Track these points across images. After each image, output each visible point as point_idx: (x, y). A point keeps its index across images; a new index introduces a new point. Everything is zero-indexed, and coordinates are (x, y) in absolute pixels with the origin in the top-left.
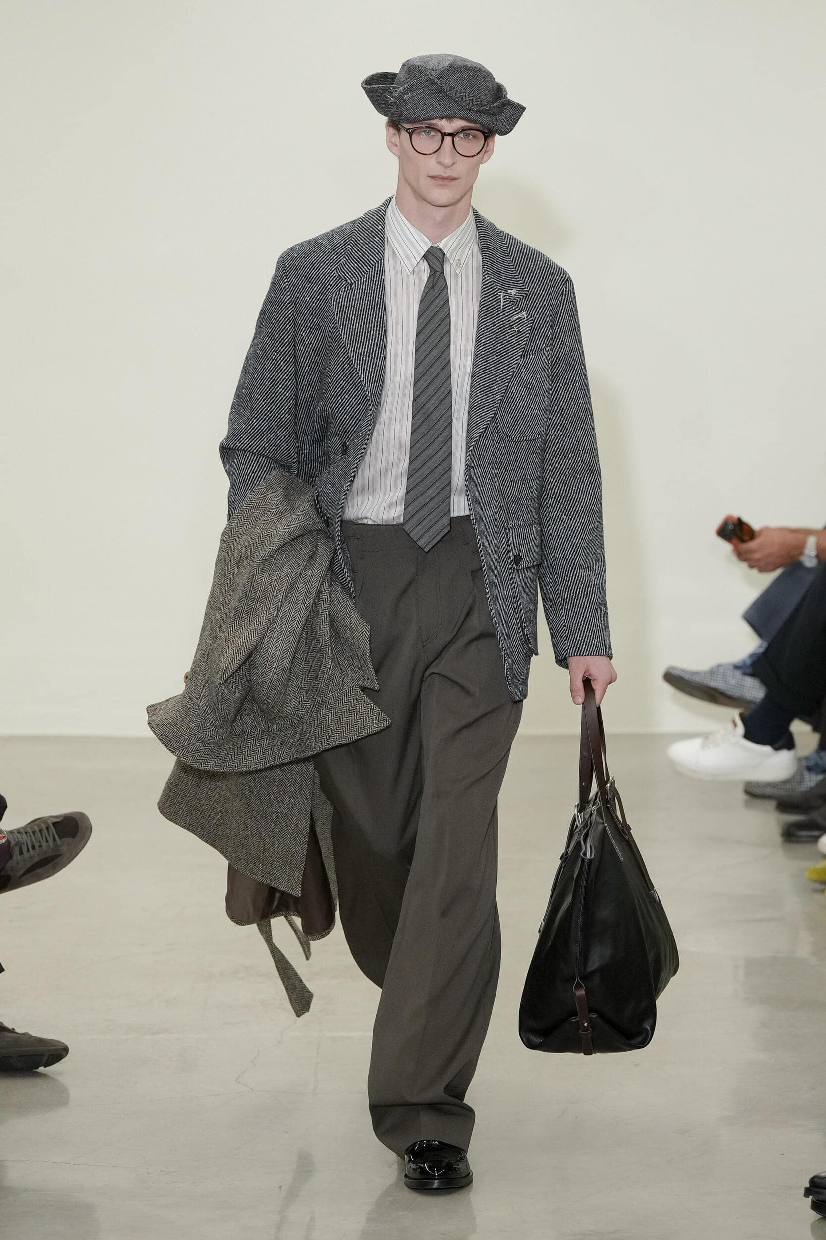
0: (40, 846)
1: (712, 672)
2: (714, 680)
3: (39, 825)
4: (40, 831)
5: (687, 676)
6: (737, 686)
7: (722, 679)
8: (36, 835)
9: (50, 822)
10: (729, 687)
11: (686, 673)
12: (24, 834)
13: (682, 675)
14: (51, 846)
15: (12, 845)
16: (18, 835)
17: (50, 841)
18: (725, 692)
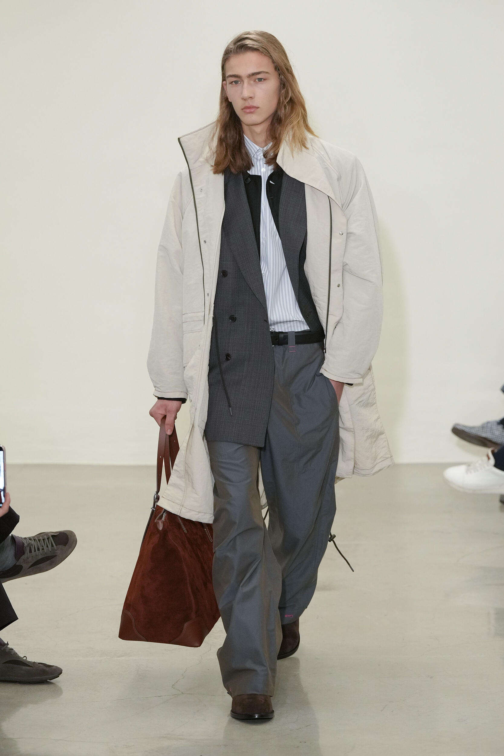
0: (43, 549)
1: (483, 427)
2: (484, 432)
3: (42, 536)
4: (43, 540)
5: (467, 430)
6: (499, 435)
7: (489, 431)
8: (41, 542)
9: (50, 535)
10: (495, 436)
11: (466, 428)
12: (33, 540)
13: (463, 429)
14: (50, 550)
15: (25, 546)
16: (30, 541)
17: (50, 546)
18: (491, 440)
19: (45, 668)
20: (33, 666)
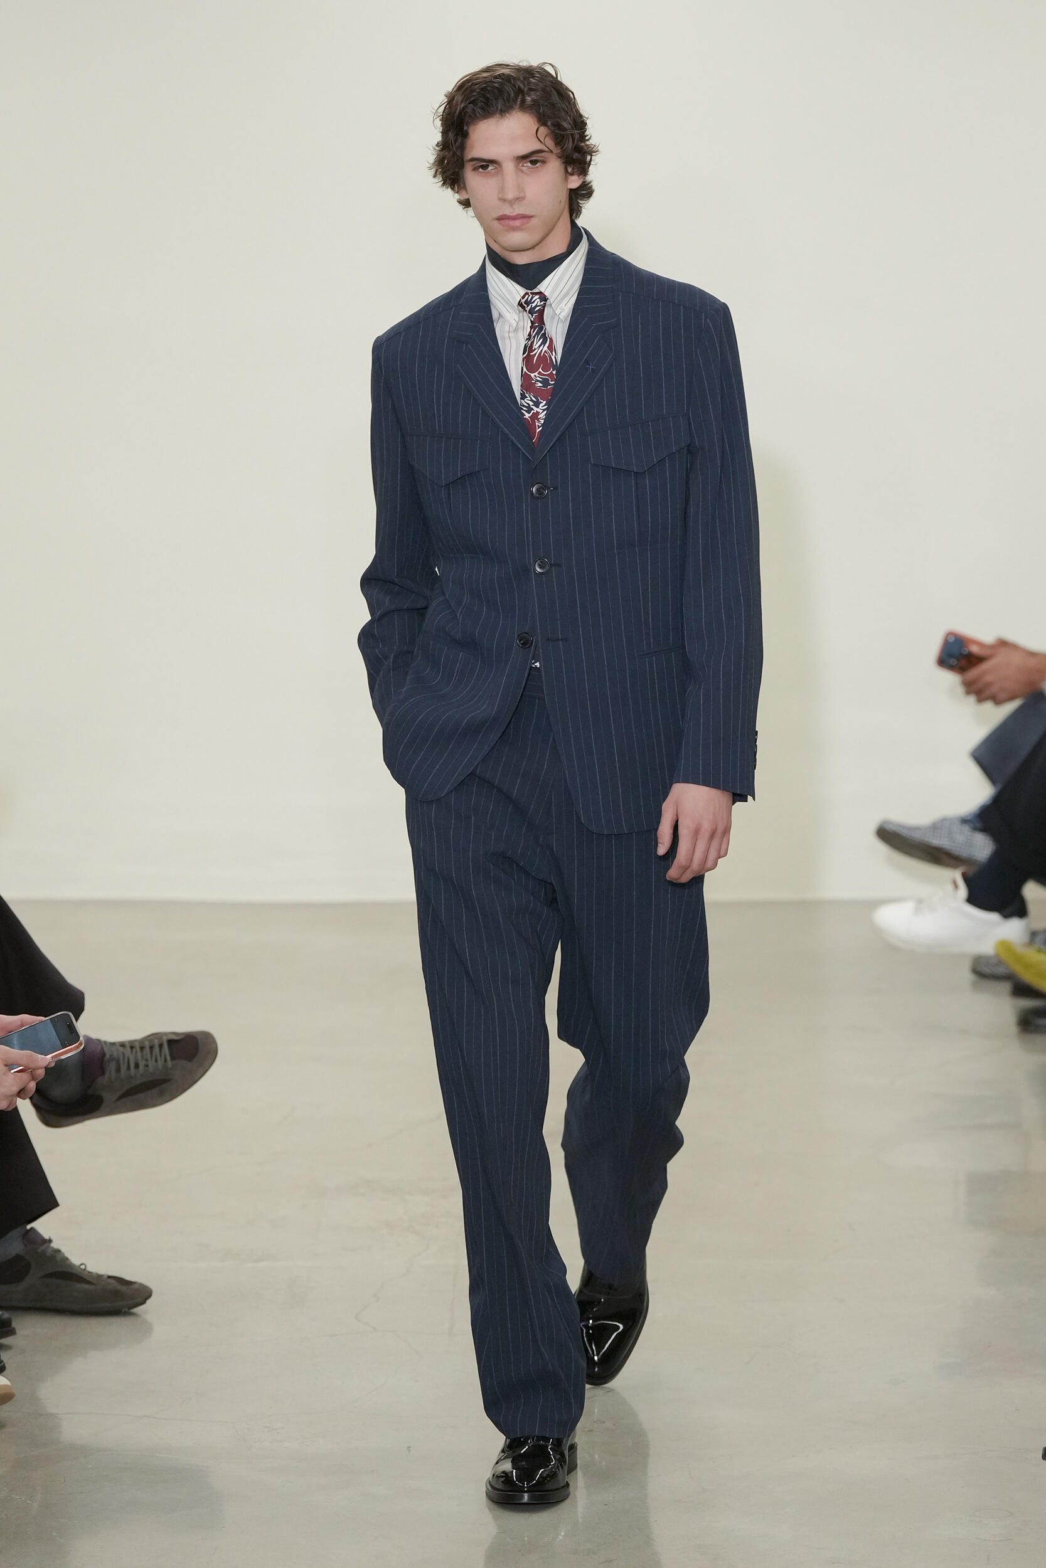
1: (935, 827)
2: (937, 837)
3: (149, 1041)
5: (904, 832)
6: (967, 844)
7: (947, 836)
8: (144, 1052)
9: (165, 1039)
10: (956, 845)
11: (903, 829)
13: (898, 830)
15: (107, 1058)
18: (950, 851)
19: (120, 1287)
20: (95, 1282)
